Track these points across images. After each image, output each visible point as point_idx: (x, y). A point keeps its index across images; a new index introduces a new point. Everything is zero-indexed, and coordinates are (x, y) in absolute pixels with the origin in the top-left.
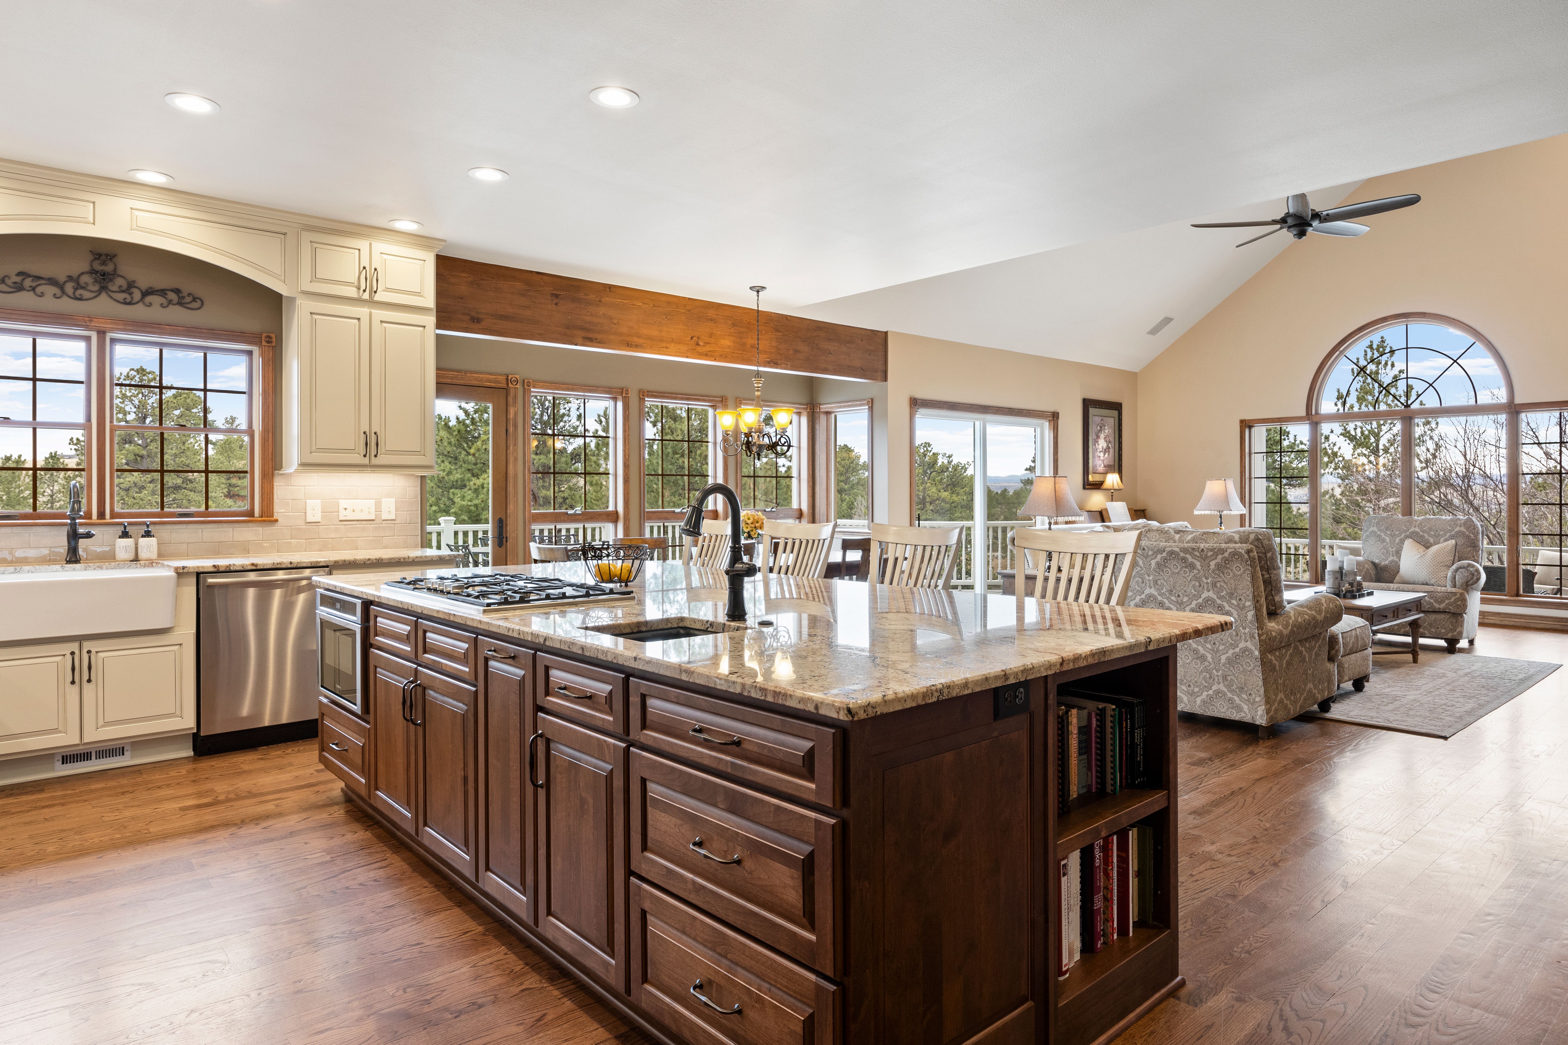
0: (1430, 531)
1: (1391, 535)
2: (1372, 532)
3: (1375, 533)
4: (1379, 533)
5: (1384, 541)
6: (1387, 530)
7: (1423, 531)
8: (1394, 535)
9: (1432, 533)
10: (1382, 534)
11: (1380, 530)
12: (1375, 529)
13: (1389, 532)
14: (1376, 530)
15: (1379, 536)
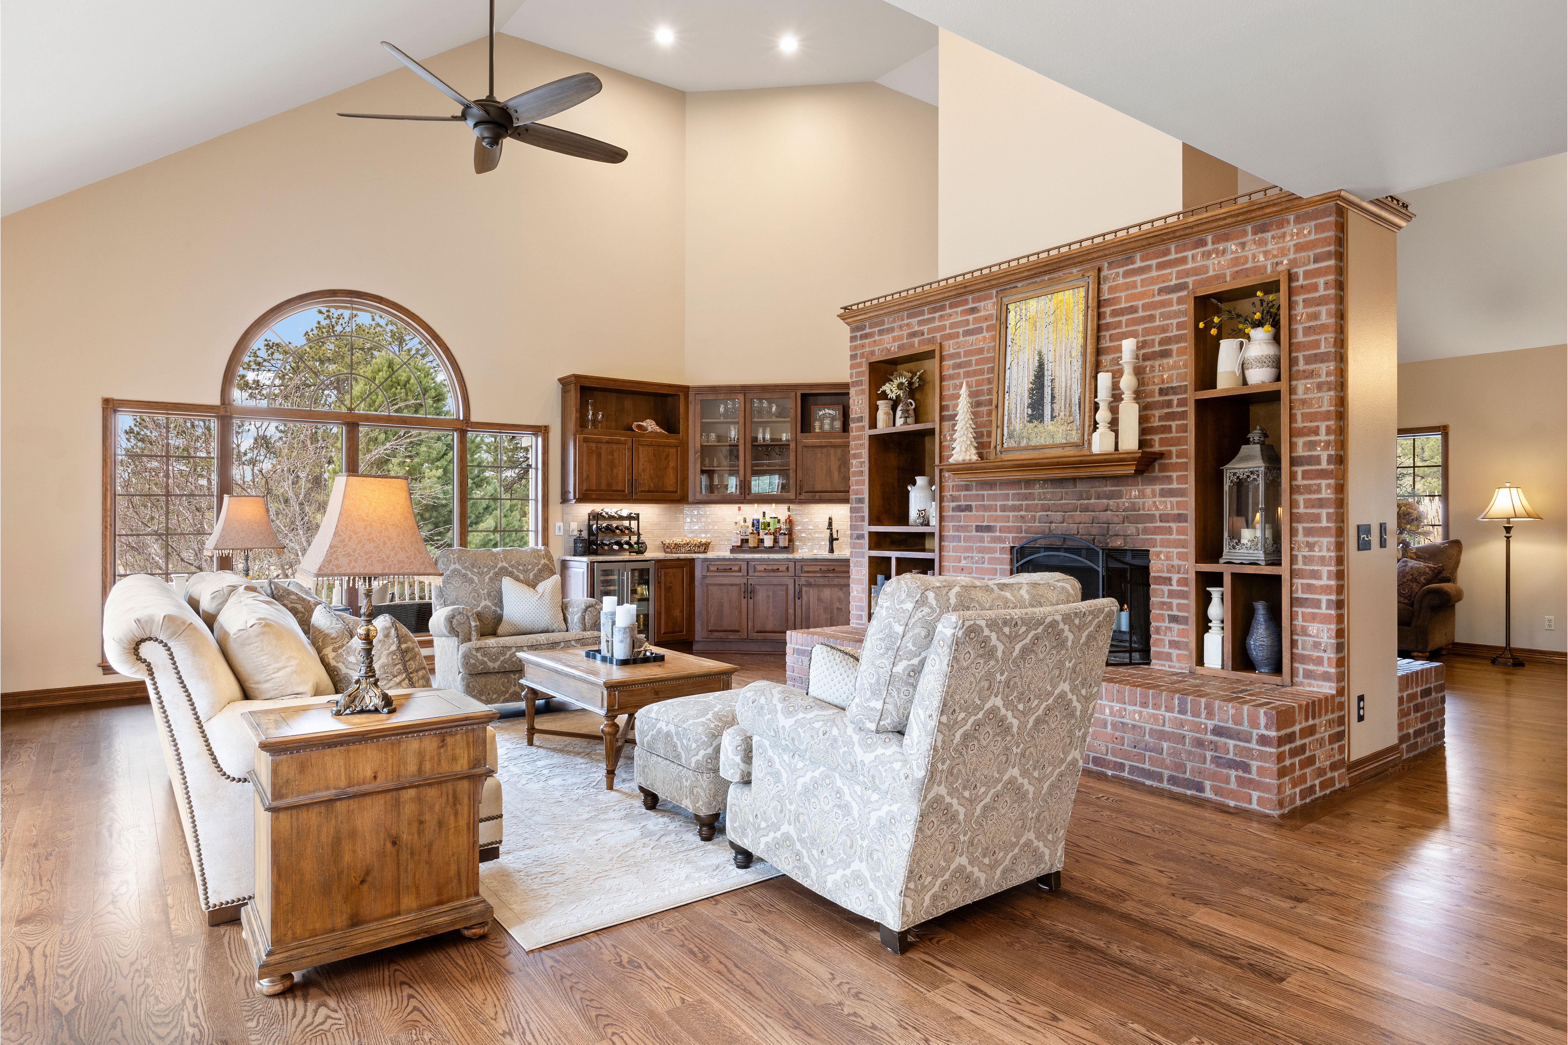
0: (519, 565)
1: (478, 573)
2: (455, 570)
3: (459, 571)
4: (464, 571)
5: (471, 581)
6: (473, 567)
7: (512, 566)
8: (483, 573)
9: (521, 568)
10: (468, 573)
11: (465, 568)
12: (457, 566)
13: (475, 570)
14: (460, 568)
15: (465, 575)
